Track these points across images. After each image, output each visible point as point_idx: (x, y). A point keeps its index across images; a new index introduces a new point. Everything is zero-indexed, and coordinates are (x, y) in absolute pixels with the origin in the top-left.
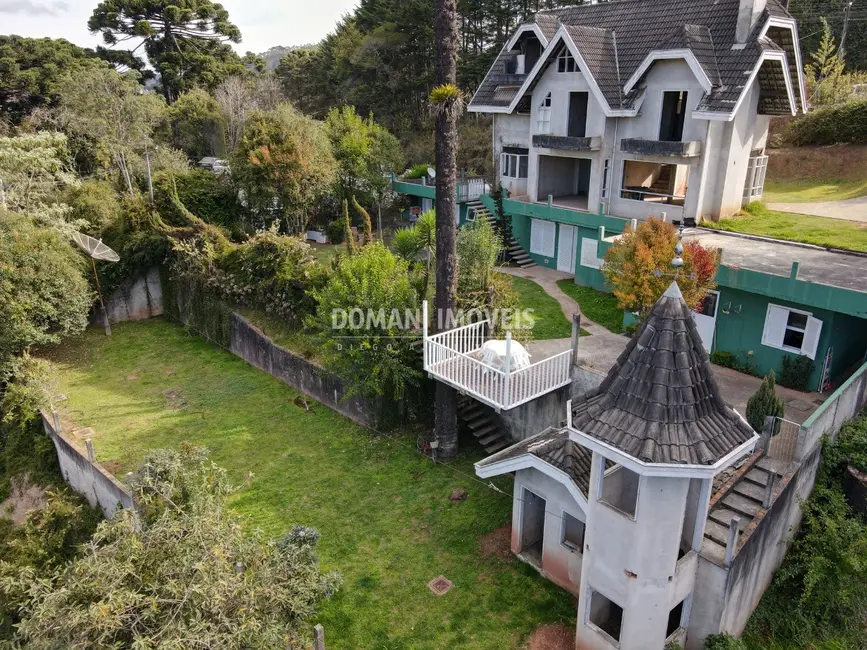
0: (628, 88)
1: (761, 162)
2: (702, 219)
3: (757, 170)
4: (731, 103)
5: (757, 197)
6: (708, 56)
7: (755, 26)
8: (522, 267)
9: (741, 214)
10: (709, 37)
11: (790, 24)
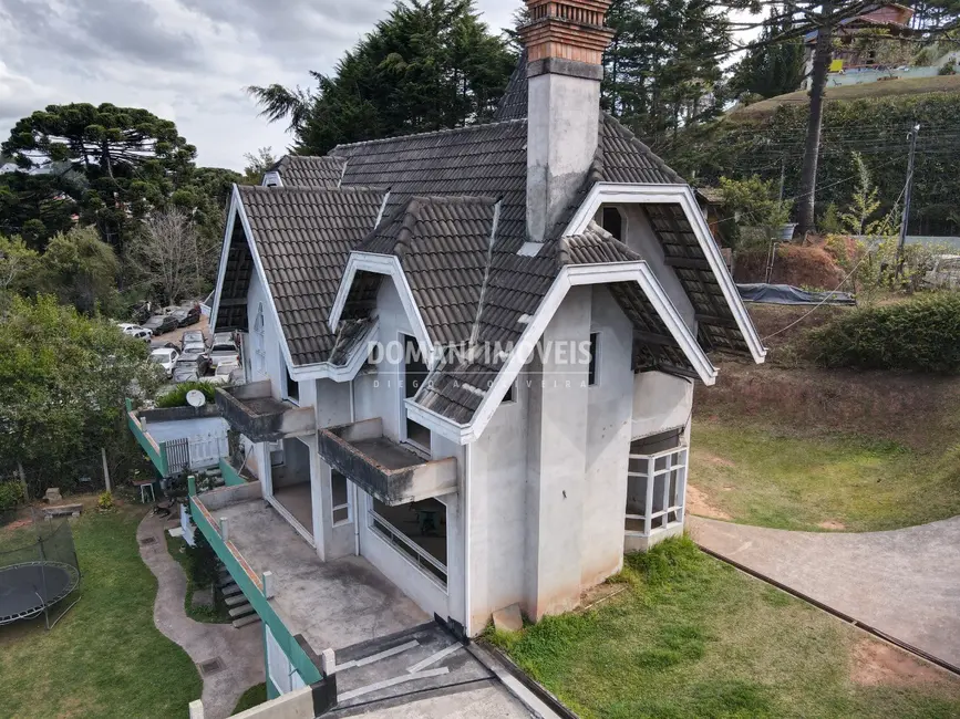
1: (669, 461)
2: (491, 622)
3: (659, 480)
4: (474, 395)
5: (671, 530)
6: (459, 270)
7: (564, 205)
8: (235, 623)
9: (618, 579)
10: (490, 221)
11: (677, 194)
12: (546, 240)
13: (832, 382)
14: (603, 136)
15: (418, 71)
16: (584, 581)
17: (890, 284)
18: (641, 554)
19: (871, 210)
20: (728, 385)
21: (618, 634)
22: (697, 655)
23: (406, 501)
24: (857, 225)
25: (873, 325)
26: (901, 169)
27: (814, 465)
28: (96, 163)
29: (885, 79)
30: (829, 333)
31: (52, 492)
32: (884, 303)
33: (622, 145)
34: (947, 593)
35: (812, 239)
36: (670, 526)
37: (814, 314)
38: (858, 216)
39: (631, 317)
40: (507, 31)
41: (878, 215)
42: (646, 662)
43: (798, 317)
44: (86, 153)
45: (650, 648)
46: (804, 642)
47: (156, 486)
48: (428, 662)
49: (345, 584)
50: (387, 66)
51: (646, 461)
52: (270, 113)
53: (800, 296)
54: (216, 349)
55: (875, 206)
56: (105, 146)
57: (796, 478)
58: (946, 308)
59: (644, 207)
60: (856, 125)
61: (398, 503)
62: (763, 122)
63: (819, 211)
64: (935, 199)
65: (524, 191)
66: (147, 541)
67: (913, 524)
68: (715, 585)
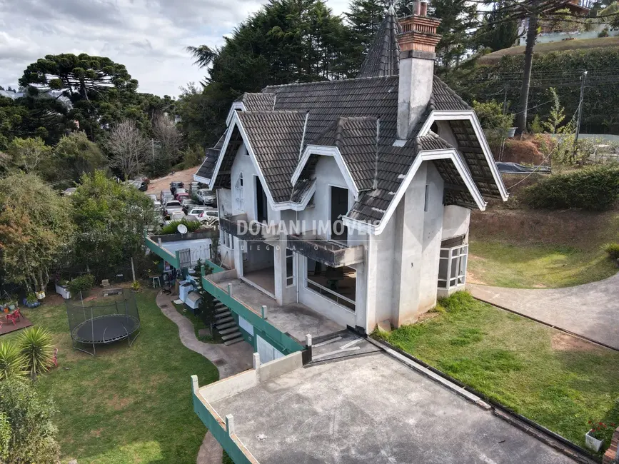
0: (294, 179)
1: (459, 251)
2: (377, 327)
3: (454, 261)
4: (380, 212)
5: (459, 287)
6: (365, 153)
7: (416, 121)
8: (226, 343)
9: (435, 311)
10: (376, 129)
11: (469, 115)
12: (408, 139)
13: (538, 215)
14: (434, 87)
15: (291, 37)
16: (419, 310)
17: (570, 161)
18: (444, 299)
19: (560, 120)
20: (480, 219)
21: (438, 333)
22: (478, 340)
23: (341, 265)
24: (553, 129)
25: (560, 184)
26: (576, 95)
27: (529, 259)
28: (76, 91)
29: (567, 39)
30: (537, 189)
31: (105, 282)
32: (566, 172)
33: (442, 91)
34: (600, 313)
35: (525, 137)
36: (459, 285)
37: (528, 179)
38: (553, 123)
39: (443, 177)
40: (346, 14)
41: (564, 123)
42: (453, 343)
43: (519, 180)
44: (70, 85)
45: (455, 337)
46: (530, 334)
47: (161, 278)
48: (350, 345)
49: (296, 315)
50: (272, 34)
51: (448, 251)
52: (200, 62)
53: (519, 168)
54: (169, 204)
55: (562, 118)
56: (82, 80)
57: (520, 266)
58: (601, 174)
59: (449, 122)
60: (550, 69)
61: (338, 266)
62: (494, 66)
63: (530, 120)
64: (595, 112)
65: (396, 114)
66: (164, 306)
67: (582, 284)
68: (483, 313)
